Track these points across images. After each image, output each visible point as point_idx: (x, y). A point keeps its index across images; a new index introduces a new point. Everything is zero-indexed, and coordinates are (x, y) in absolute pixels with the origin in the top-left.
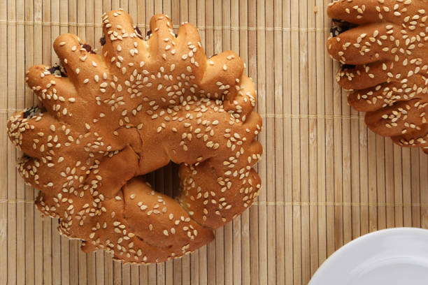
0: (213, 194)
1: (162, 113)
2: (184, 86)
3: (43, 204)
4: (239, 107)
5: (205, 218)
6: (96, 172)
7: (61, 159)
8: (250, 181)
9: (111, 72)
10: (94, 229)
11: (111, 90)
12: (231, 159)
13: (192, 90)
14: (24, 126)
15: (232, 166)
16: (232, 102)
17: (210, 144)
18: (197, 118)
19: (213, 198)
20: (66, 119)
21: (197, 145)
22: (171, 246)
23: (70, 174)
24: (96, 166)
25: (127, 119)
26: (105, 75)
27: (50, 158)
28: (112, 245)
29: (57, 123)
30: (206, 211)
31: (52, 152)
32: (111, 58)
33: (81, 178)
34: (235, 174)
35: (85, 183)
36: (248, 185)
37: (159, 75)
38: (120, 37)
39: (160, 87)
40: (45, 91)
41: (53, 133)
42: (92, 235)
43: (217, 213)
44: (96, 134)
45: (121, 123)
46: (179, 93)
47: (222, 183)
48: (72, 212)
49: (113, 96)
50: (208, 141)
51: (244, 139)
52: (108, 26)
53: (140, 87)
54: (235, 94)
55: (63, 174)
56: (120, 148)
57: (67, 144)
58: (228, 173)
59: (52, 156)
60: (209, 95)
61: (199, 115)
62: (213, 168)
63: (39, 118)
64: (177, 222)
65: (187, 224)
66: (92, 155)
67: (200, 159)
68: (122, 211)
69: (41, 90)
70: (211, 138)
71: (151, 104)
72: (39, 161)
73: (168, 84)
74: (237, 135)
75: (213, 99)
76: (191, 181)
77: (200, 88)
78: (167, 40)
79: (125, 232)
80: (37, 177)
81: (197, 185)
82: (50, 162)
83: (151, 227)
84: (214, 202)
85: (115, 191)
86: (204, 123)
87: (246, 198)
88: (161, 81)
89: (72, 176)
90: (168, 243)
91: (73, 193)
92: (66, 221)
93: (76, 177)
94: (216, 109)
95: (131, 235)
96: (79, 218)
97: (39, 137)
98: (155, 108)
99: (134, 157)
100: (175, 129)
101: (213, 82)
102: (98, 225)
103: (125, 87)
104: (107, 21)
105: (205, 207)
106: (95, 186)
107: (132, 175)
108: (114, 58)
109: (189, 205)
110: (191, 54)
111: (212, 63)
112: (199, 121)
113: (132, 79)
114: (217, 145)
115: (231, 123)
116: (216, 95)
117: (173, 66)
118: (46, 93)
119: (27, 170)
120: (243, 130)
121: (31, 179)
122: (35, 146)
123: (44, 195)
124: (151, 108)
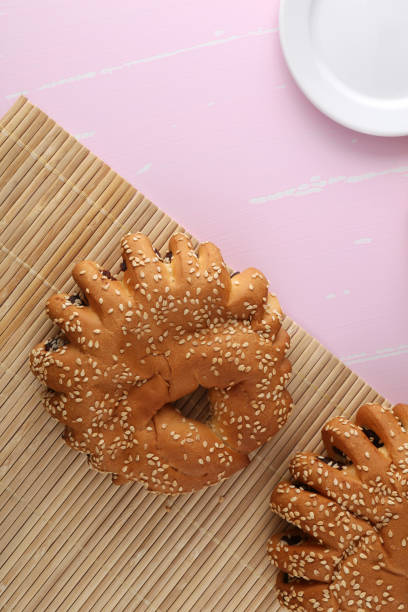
0: (247, 418)
1: (190, 337)
2: (210, 308)
3: (71, 439)
4: (267, 327)
5: (239, 443)
6: (125, 403)
7: (90, 393)
8: (283, 402)
9: (135, 299)
10: (126, 462)
11: (136, 319)
12: (264, 381)
13: (219, 311)
14: (48, 360)
15: (265, 388)
16: (260, 322)
17: (242, 368)
18: (227, 342)
19: (247, 422)
20: (93, 352)
21: (228, 368)
22: (206, 475)
23: (99, 409)
24: (125, 397)
25: (153, 347)
26: (130, 304)
27: (77, 393)
28: (146, 478)
29: (82, 356)
30: (240, 436)
31: (79, 386)
32: (134, 285)
33: (111, 411)
34: (268, 396)
35: (114, 416)
36: (281, 406)
37: (185, 300)
38: (142, 263)
39: (187, 311)
40: (68, 323)
41: (79, 367)
42: (125, 469)
43: (252, 437)
44: (124, 365)
45: (148, 350)
46: (206, 316)
47: (256, 406)
48: (103, 447)
49: (139, 325)
50: (239, 364)
51: (276, 359)
52: (128, 251)
53: (166, 312)
54: (262, 311)
55: (92, 409)
56: (148, 377)
57: (95, 378)
58: (261, 395)
59: (79, 390)
60: (236, 316)
61: (228, 337)
62: (245, 392)
63: (63, 352)
64: (212, 450)
65: (221, 450)
66: (120, 386)
67: (232, 384)
68: (154, 442)
69: (64, 322)
70: (242, 361)
71: (178, 329)
72: (66, 396)
73: (195, 308)
74: (268, 356)
75: (240, 320)
76: (223, 405)
77: (227, 309)
78: (190, 262)
79: (159, 464)
80: (65, 413)
81: (230, 410)
82: (78, 397)
83: (185, 456)
84: (248, 426)
85: (146, 422)
86: (234, 345)
87: (280, 419)
88: (188, 306)
89: (100, 409)
90: (203, 472)
91: (103, 426)
92: (97, 456)
93: (105, 410)
94: (245, 330)
95: (165, 466)
96: (110, 452)
97: (65, 372)
98: (182, 333)
99: (164, 385)
100: (204, 354)
101: (240, 303)
102: (131, 458)
103: (151, 315)
104: (127, 246)
105: (239, 431)
106: (125, 418)
107: (163, 404)
108: (137, 286)
109: (222, 431)
110: (216, 275)
111: (237, 282)
112: (229, 344)
113: (157, 305)
114: (249, 368)
115: (261, 344)
116: (244, 316)
117: (199, 290)
118: (69, 326)
119: (53, 405)
120: (274, 350)
121: (58, 415)
122: (61, 381)
123: (72, 430)
124: (177, 333)
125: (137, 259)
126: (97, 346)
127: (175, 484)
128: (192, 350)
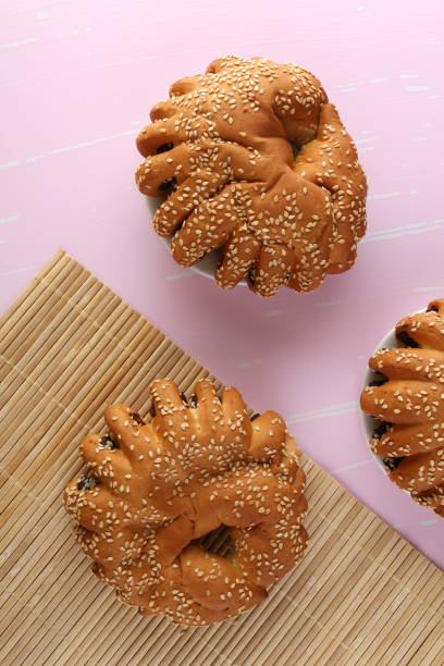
0: (266, 556)
1: (213, 480)
2: (233, 453)
3: (102, 575)
4: (285, 470)
5: (259, 579)
6: (152, 542)
7: (120, 535)
9: (164, 447)
10: (153, 597)
11: (164, 465)
12: (282, 521)
13: (241, 456)
14: (82, 501)
15: (283, 528)
16: (278, 466)
17: (262, 510)
18: (248, 485)
19: (266, 560)
20: (123, 496)
21: (249, 510)
22: (227, 609)
24: (152, 536)
25: (179, 489)
26: (159, 451)
27: (109, 534)
28: (171, 612)
29: (114, 499)
30: (259, 573)
31: (111, 528)
32: (162, 433)
33: (139, 549)
34: (286, 535)
35: (142, 554)
36: (298, 544)
37: (210, 447)
38: (170, 412)
40: (101, 467)
41: (111, 510)
42: (152, 604)
43: (271, 573)
44: (153, 508)
45: (175, 493)
46: (228, 460)
47: (274, 545)
48: (131, 584)
49: (167, 470)
50: (260, 507)
51: (293, 501)
52: (157, 399)
53: (191, 458)
54: (281, 457)
55: (122, 549)
56: (174, 517)
57: (125, 520)
58: (279, 535)
59: (111, 532)
60: (256, 460)
61: (249, 481)
62: (265, 531)
63: (96, 493)
64: (233, 586)
65: (242, 586)
66: (148, 526)
67: (253, 525)
68: (179, 579)
69: (96, 467)
71: (202, 472)
72: (97, 535)
73: (219, 454)
75: (260, 463)
76: (243, 543)
77: (248, 454)
78: (215, 410)
79: (184, 600)
80: (96, 551)
81: (250, 547)
82: (109, 537)
83: (208, 593)
84: (267, 563)
85: (172, 561)
86: (255, 489)
87: (297, 556)
88: (212, 452)
89: (129, 549)
90: (225, 607)
91: (131, 564)
92: (125, 592)
93: (134, 550)
94: (264, 473)
95: (190, 602)
96: (138, 588)
97: (98, 514)
98: (206, 476)
99: (189, 525)
100: (227, 497)
101: (260, 448)
102: (157, 593)
103: (178, 461)
104: (156, 394)
105: (259, 568)
106: (152, 556)
107: (188, 542)
108: (166, 434)
109: (243, 567)
110: (239, 423)
111: (257, 428)
112: (250, 488)
113: (184, 452)
114: (268, 510)
115: (280, 487)
116: (264, 460)
117: (223, 438)
118: (102, 470)
119: (86, 543)
120: (291, 492)
121: (90, 553)
122: (94, 523)
123: (103, 567)
124: (202, 476)
125: (166, 408)
126: (128, 490)
127: (198, 618)
128: (215, 493)
